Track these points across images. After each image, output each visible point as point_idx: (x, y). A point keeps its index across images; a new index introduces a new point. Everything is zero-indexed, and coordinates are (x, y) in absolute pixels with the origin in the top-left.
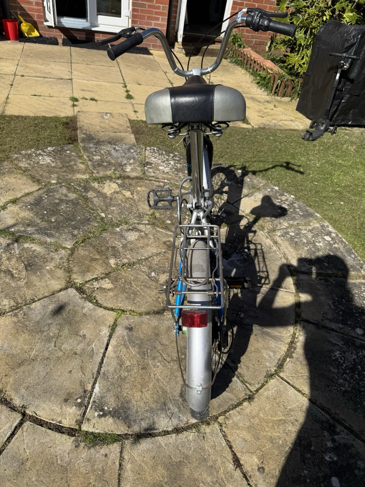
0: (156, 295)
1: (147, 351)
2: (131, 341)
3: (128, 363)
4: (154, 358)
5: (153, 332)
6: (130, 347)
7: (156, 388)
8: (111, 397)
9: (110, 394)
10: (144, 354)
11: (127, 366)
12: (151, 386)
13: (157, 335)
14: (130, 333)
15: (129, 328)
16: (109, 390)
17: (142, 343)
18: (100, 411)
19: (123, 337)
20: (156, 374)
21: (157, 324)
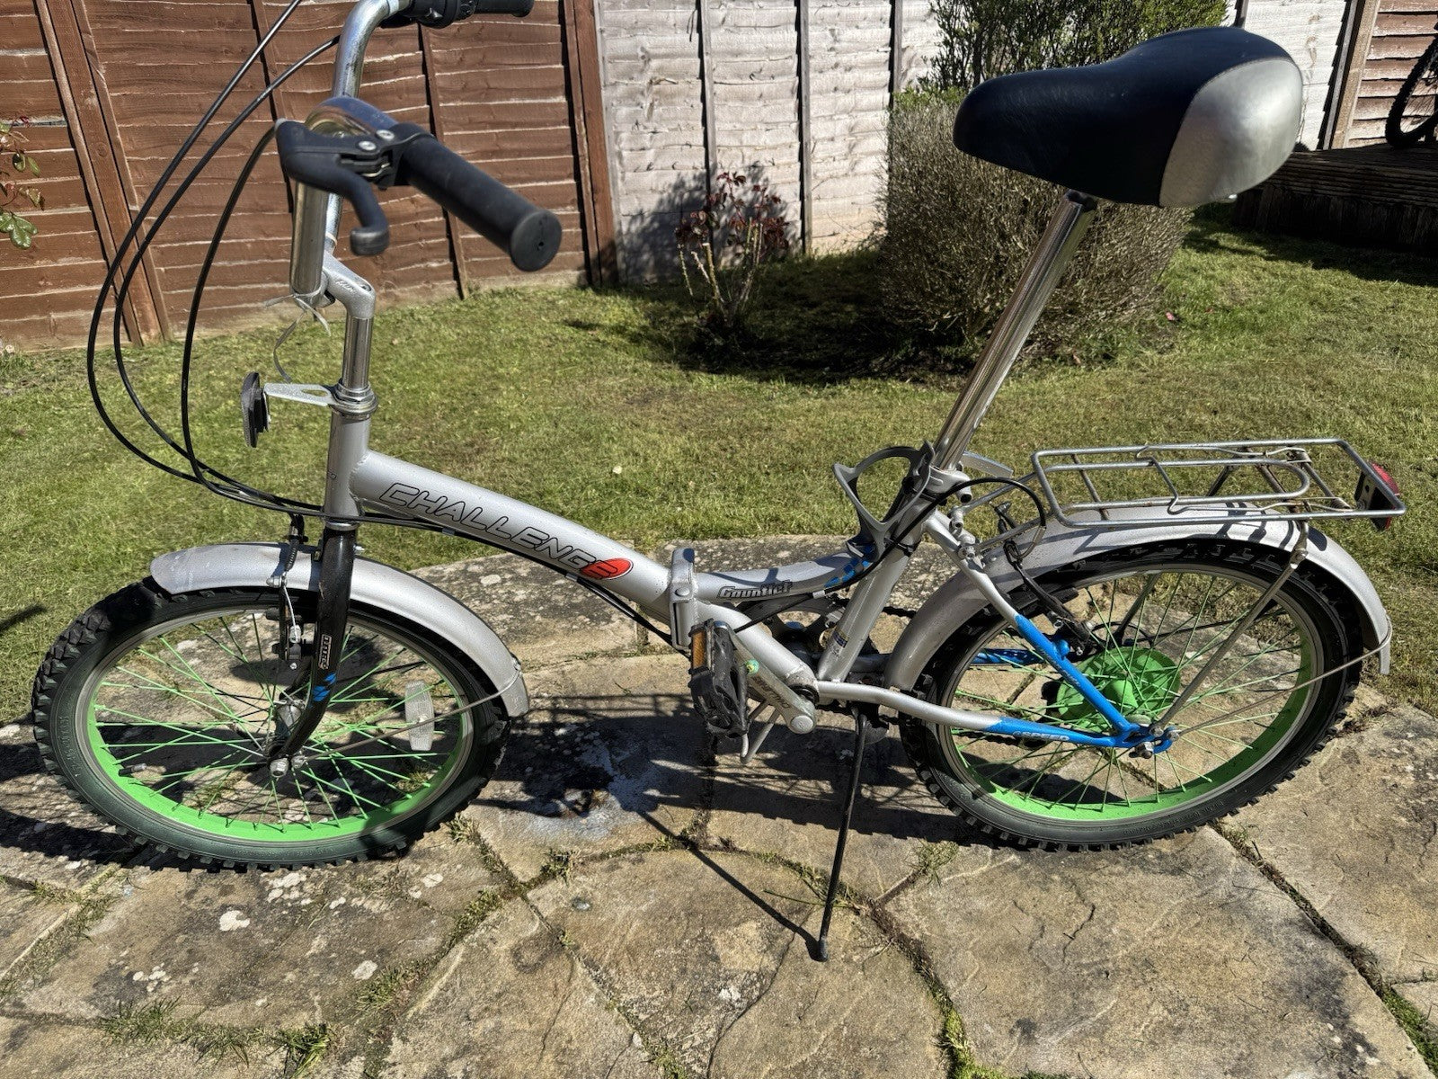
0: (840, 971)
1: (1088, 966)
2: (1075, 1014)
3: (1158, 1011)
4: (1103, 944)
5: (1009, 961)
6: (1099, 1015)
7: (1191, 929)
8: (1293, 1034)
9: (1287, 1041)
10: (1100, 973)
11: (1170, 1012)
12: (1192, 942)
13: (1012, 949)
14: (1046, 1026)
15: (1024, 1032)
16: (1278, 1046)
17: (1064, 985)
18: (1355, 1053)
19: (1071, 1043)
20: (1150, 933)
21: (970, 953)
